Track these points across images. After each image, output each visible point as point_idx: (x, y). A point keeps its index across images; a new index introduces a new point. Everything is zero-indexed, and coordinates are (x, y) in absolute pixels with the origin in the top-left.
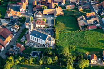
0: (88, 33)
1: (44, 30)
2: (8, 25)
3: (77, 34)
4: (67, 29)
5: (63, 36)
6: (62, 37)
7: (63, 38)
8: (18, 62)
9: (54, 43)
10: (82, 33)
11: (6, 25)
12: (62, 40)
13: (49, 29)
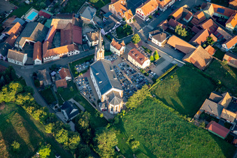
0: (199, 135)
1: (135, 74)
2: (91, 26)
3: (177, 122)
4: (172, 100)
5: (148, 108)
6: (144, 109)
7: (144, 112)
8: (19, 102)
9: (119, 110)
10: (187, 128)
11: (88, 23)
12: (137, 115)
13: (146, 77)
